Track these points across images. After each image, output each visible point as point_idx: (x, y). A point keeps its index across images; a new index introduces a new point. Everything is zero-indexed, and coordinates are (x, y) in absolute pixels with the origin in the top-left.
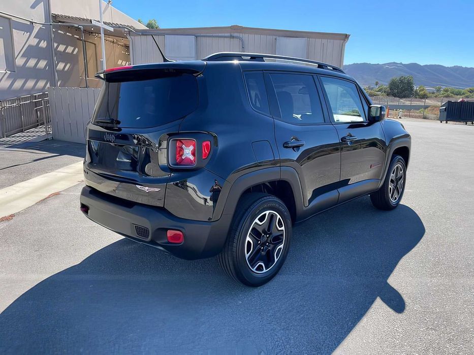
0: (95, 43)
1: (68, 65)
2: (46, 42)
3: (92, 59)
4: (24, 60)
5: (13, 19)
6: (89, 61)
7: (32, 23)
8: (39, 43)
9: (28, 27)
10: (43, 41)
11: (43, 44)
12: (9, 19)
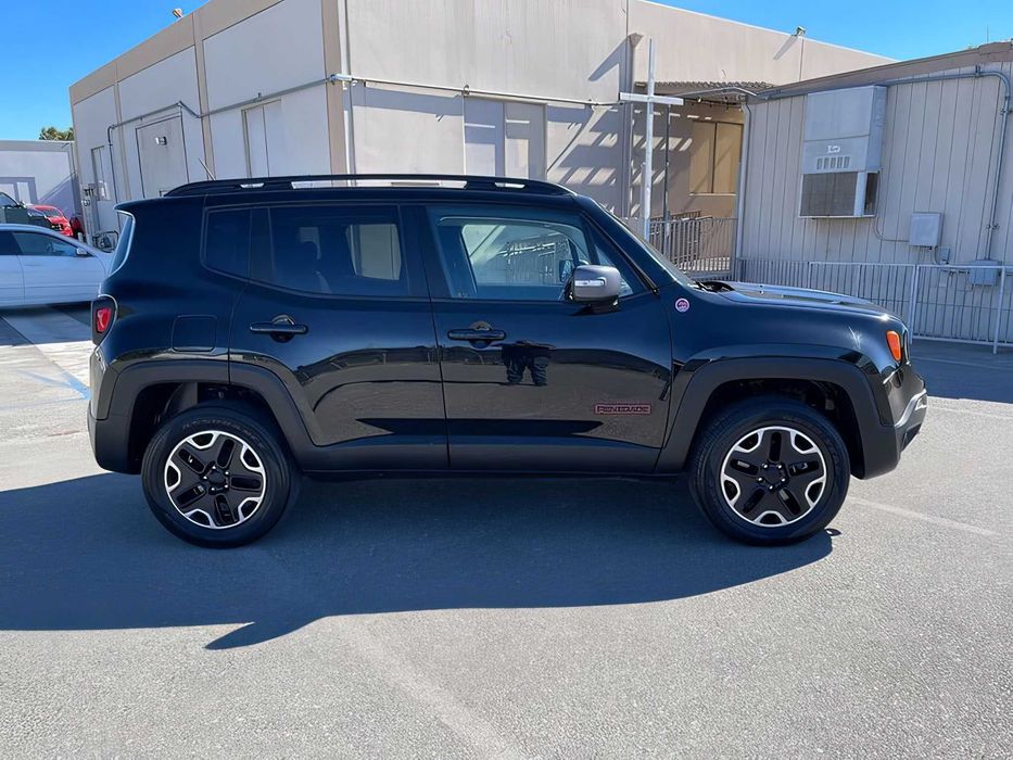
0: (741, 122)
1: (662, 174)
2: (615, 136)
3: (728, 156)
4: (565, 172)
5: (550, 104)
6: (720, 161)
7: (590, 105)
8: (600, 139)
9: (580, 115)
10: (609, 135)
11: (610, 141)
12: (544, 105)
